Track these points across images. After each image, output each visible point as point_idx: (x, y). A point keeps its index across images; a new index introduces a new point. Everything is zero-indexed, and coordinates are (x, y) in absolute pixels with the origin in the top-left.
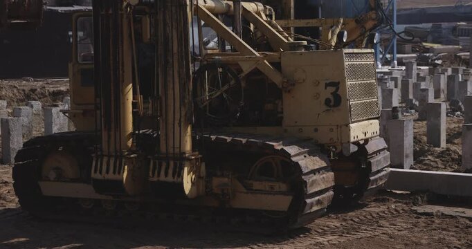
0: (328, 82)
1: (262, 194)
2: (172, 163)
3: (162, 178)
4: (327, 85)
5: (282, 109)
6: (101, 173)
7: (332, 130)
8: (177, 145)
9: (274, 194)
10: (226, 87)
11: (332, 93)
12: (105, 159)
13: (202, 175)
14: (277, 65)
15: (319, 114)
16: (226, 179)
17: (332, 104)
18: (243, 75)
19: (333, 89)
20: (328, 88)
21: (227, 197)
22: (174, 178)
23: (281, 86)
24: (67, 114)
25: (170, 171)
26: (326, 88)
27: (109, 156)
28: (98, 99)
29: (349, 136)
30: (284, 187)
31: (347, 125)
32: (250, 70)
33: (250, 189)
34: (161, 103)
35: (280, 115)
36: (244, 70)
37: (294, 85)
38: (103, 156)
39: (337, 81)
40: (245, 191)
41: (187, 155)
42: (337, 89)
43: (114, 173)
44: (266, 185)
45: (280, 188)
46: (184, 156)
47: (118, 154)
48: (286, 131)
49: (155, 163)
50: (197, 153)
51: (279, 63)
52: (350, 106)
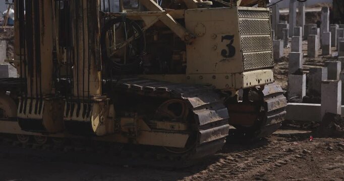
0: (224, 35)
1: (163, 132)
2: (82, 105)
3: (74, 118)
4: (223, 38)
5: (186, 59)
6: (25, 113)
7: (227, 78)
8: (86, 89)
9: (174, 133)
10: (131, 39)
11: (227, 46)
12: (29, 101)
13: (110, 115)
14: (181, 21)
15: (217, 63)
16: (132, 119)
17: (227, 54)
18: (146, 28)
19: (228, 42)
20: (224, 40)
21: (133, 135)
22: (84, 118)
23: (183, 39)
24: (13, 64)
25: (81, 112)
26: (222, 41)
27: (32, 99)
28: (23, 50)
29: (242, 83)
30: (182, 127)
31: (241, 73)
32: (152, 24)
33: (154, 129)
34: (74, 53)
35: (183, 65)
36: (147, 23)
37: (195, 38)
38: (27, 98)
39: (232, 34)
40: (150, 130)
41: (95, 98)
42: (232, 42)
43: (36, 113)
44: (167, 125)
45: (179, 127)
46: (92, 99)
47: (39, 96)
48: (189, 78)
49: (68, 105)
50: (105, 96)
51: (183, 20)
52: (243, 56)
